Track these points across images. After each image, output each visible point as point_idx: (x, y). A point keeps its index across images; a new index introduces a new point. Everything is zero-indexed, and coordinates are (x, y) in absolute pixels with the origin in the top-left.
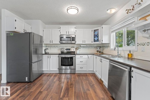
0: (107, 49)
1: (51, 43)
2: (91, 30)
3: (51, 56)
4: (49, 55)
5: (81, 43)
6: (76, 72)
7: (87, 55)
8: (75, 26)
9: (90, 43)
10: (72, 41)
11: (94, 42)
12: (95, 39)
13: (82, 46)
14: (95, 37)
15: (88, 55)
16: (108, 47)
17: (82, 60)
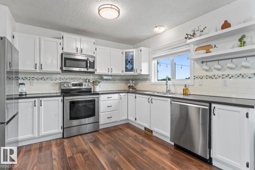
0: (143, 83)
1: (38, 70)
2: (121, 51)
3: (42, 102)
4: (36, 99)
5: (106, 72)
6: (101, 127)
7: (117, 95)
8: (93, 40)
9: (120, 73)
10: (90, 68)
11: (126, 71)
12: (128, 66)
13: (105, 77)
14: (126, 64)
15: (120, 94)
17: (109, 103)
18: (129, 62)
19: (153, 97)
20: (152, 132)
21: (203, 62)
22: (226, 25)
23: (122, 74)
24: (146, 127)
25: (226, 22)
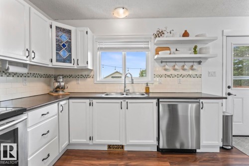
11: (57, 61)
12: (61, 53)
14: (58, 49)
16: (87, 76)
18: (64, 46)
19: (129, 101)
20: (122, 147)
21: (162, 62)
22: (186, 34)
23: (50, 66)
24: (110, 144)
25: (186, 31)
